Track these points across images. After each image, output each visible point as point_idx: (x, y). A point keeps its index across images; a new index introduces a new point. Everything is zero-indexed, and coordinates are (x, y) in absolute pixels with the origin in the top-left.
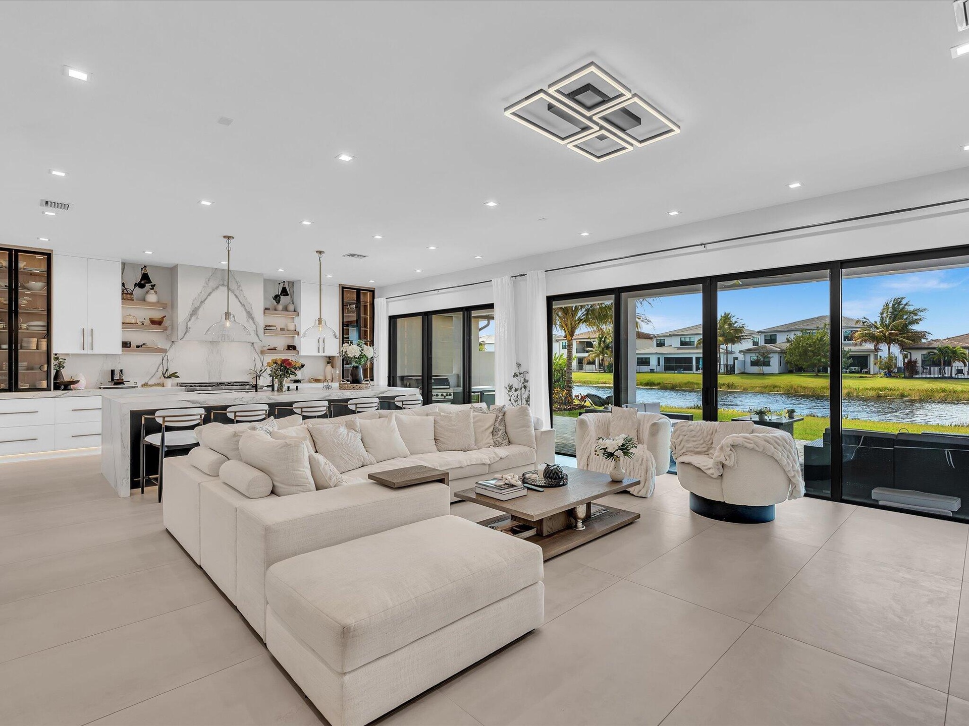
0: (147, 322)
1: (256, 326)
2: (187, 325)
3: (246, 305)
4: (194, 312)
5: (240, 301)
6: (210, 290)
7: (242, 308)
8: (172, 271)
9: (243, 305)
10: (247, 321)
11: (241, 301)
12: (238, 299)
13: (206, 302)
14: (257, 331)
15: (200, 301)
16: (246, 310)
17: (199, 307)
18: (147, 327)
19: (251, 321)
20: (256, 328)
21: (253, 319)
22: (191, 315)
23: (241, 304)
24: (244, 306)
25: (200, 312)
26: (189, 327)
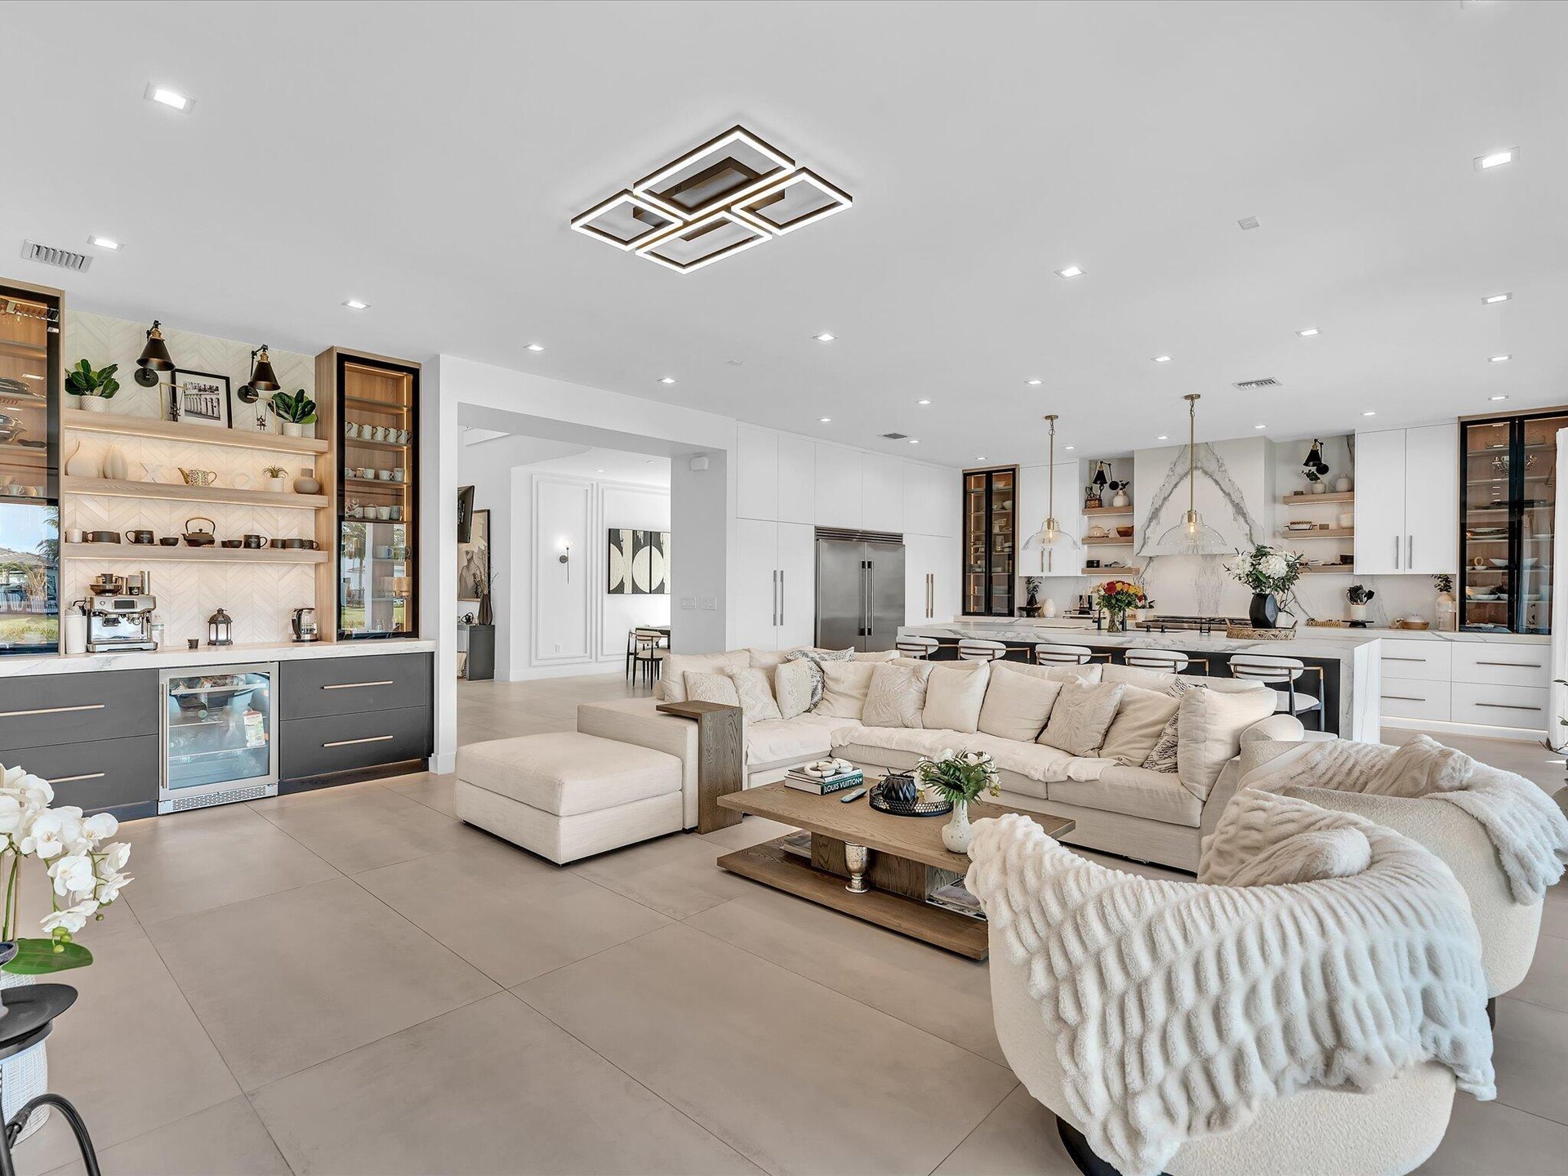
0: (1113, 534)
1: (1251, 527)
2: (1145, 534)
3: (1231, 493)
4: (1155, 515)
5: (1222, 489)
6: (1175, 480)
7: (1226, 500)
8: (1128, 461)
9: (1228, 495)
10: (1235, 520)
11: (1225, 489)
12: (1220, 485)
13: (1170, 498)
14: (1251, 534)
15: (1162, 498)
16: (1232, 502)
17: (1161, 506)
18: (1113, 540)
19: (1241, 519)
20: (1250, 530)
21: (1244, 515)
22: (1151, 520)
23: (1224, 492)
24: (1230, 496)
25: (1163, 513)
26: (1147, 536)
